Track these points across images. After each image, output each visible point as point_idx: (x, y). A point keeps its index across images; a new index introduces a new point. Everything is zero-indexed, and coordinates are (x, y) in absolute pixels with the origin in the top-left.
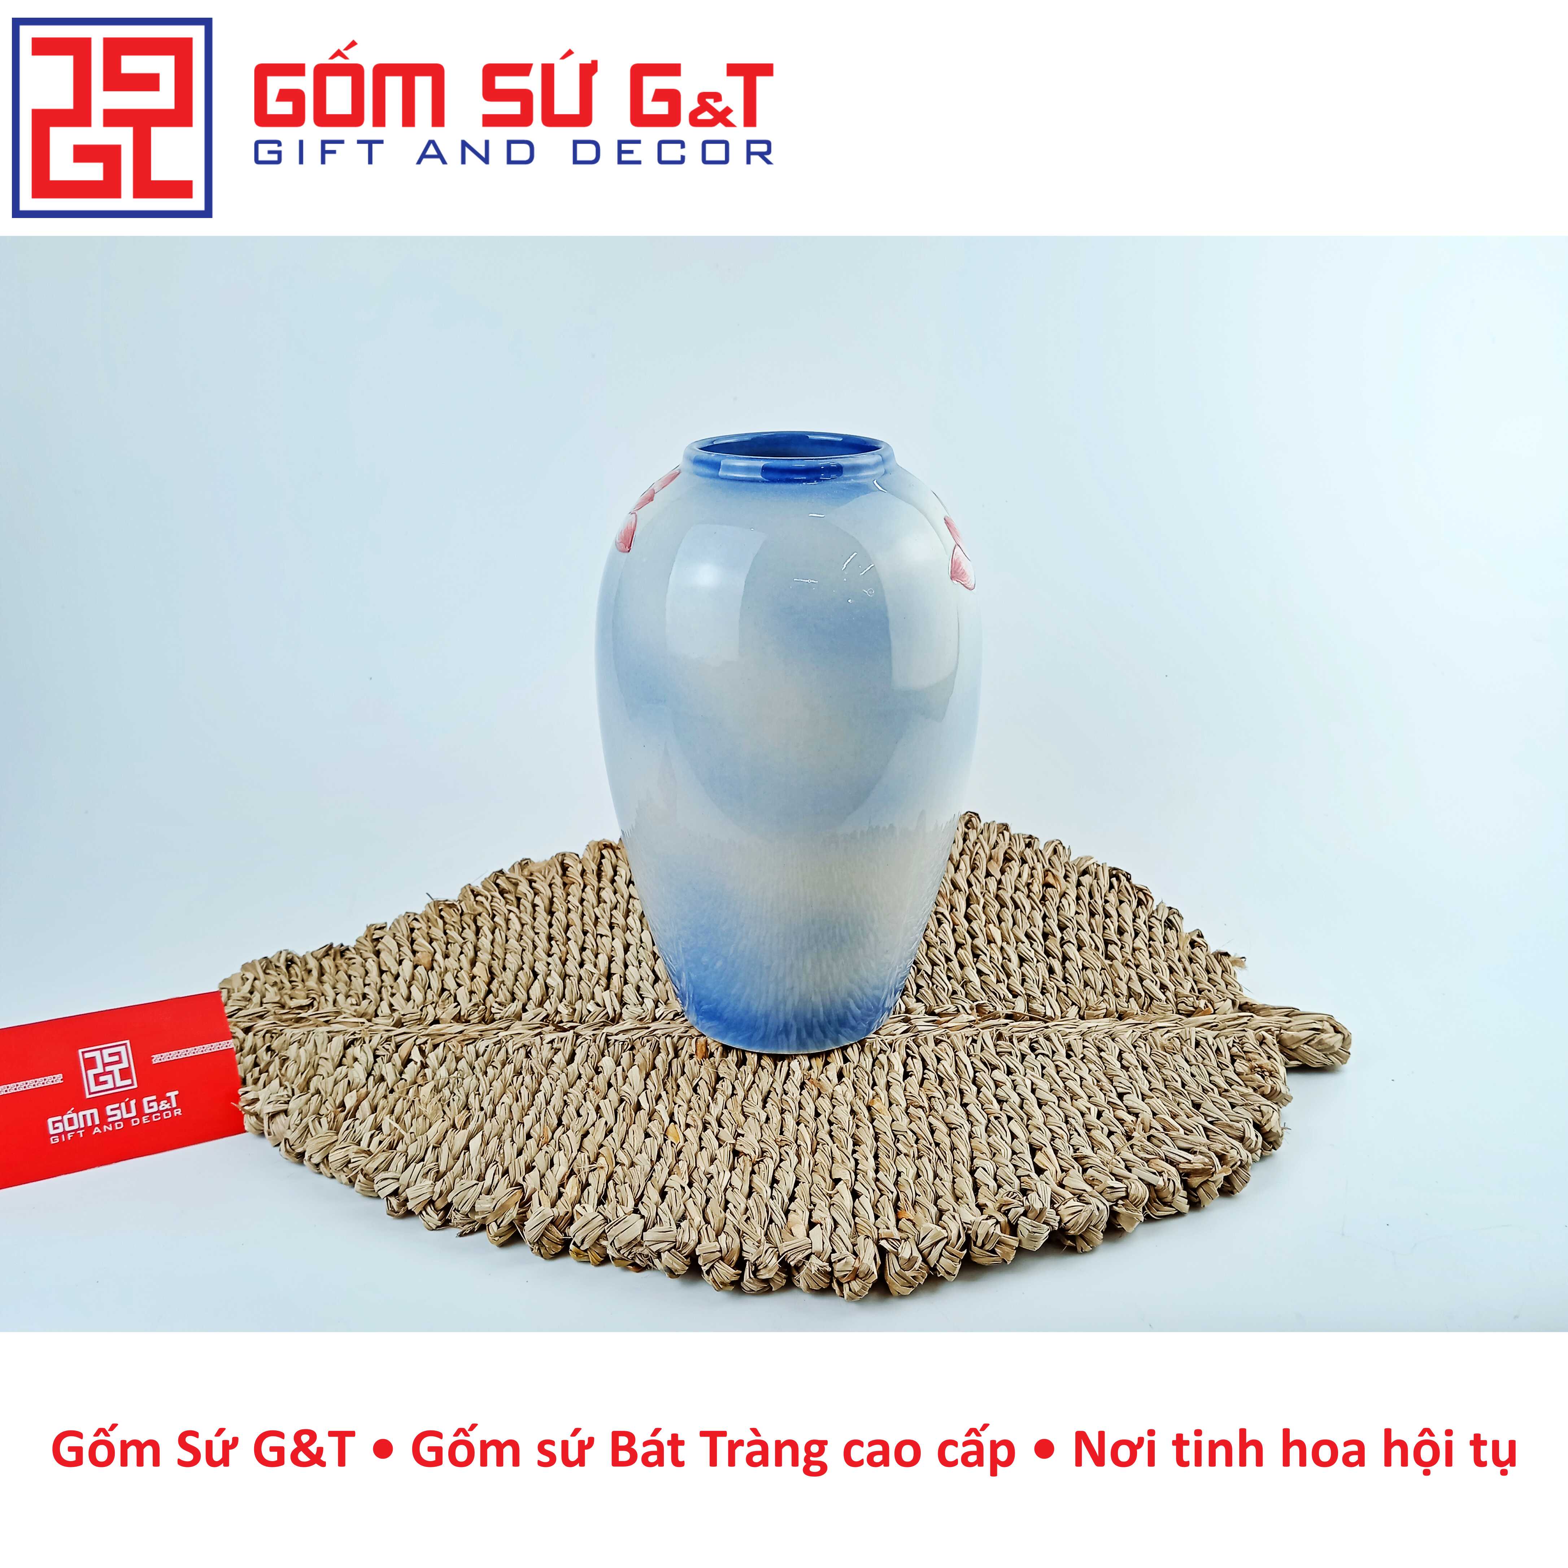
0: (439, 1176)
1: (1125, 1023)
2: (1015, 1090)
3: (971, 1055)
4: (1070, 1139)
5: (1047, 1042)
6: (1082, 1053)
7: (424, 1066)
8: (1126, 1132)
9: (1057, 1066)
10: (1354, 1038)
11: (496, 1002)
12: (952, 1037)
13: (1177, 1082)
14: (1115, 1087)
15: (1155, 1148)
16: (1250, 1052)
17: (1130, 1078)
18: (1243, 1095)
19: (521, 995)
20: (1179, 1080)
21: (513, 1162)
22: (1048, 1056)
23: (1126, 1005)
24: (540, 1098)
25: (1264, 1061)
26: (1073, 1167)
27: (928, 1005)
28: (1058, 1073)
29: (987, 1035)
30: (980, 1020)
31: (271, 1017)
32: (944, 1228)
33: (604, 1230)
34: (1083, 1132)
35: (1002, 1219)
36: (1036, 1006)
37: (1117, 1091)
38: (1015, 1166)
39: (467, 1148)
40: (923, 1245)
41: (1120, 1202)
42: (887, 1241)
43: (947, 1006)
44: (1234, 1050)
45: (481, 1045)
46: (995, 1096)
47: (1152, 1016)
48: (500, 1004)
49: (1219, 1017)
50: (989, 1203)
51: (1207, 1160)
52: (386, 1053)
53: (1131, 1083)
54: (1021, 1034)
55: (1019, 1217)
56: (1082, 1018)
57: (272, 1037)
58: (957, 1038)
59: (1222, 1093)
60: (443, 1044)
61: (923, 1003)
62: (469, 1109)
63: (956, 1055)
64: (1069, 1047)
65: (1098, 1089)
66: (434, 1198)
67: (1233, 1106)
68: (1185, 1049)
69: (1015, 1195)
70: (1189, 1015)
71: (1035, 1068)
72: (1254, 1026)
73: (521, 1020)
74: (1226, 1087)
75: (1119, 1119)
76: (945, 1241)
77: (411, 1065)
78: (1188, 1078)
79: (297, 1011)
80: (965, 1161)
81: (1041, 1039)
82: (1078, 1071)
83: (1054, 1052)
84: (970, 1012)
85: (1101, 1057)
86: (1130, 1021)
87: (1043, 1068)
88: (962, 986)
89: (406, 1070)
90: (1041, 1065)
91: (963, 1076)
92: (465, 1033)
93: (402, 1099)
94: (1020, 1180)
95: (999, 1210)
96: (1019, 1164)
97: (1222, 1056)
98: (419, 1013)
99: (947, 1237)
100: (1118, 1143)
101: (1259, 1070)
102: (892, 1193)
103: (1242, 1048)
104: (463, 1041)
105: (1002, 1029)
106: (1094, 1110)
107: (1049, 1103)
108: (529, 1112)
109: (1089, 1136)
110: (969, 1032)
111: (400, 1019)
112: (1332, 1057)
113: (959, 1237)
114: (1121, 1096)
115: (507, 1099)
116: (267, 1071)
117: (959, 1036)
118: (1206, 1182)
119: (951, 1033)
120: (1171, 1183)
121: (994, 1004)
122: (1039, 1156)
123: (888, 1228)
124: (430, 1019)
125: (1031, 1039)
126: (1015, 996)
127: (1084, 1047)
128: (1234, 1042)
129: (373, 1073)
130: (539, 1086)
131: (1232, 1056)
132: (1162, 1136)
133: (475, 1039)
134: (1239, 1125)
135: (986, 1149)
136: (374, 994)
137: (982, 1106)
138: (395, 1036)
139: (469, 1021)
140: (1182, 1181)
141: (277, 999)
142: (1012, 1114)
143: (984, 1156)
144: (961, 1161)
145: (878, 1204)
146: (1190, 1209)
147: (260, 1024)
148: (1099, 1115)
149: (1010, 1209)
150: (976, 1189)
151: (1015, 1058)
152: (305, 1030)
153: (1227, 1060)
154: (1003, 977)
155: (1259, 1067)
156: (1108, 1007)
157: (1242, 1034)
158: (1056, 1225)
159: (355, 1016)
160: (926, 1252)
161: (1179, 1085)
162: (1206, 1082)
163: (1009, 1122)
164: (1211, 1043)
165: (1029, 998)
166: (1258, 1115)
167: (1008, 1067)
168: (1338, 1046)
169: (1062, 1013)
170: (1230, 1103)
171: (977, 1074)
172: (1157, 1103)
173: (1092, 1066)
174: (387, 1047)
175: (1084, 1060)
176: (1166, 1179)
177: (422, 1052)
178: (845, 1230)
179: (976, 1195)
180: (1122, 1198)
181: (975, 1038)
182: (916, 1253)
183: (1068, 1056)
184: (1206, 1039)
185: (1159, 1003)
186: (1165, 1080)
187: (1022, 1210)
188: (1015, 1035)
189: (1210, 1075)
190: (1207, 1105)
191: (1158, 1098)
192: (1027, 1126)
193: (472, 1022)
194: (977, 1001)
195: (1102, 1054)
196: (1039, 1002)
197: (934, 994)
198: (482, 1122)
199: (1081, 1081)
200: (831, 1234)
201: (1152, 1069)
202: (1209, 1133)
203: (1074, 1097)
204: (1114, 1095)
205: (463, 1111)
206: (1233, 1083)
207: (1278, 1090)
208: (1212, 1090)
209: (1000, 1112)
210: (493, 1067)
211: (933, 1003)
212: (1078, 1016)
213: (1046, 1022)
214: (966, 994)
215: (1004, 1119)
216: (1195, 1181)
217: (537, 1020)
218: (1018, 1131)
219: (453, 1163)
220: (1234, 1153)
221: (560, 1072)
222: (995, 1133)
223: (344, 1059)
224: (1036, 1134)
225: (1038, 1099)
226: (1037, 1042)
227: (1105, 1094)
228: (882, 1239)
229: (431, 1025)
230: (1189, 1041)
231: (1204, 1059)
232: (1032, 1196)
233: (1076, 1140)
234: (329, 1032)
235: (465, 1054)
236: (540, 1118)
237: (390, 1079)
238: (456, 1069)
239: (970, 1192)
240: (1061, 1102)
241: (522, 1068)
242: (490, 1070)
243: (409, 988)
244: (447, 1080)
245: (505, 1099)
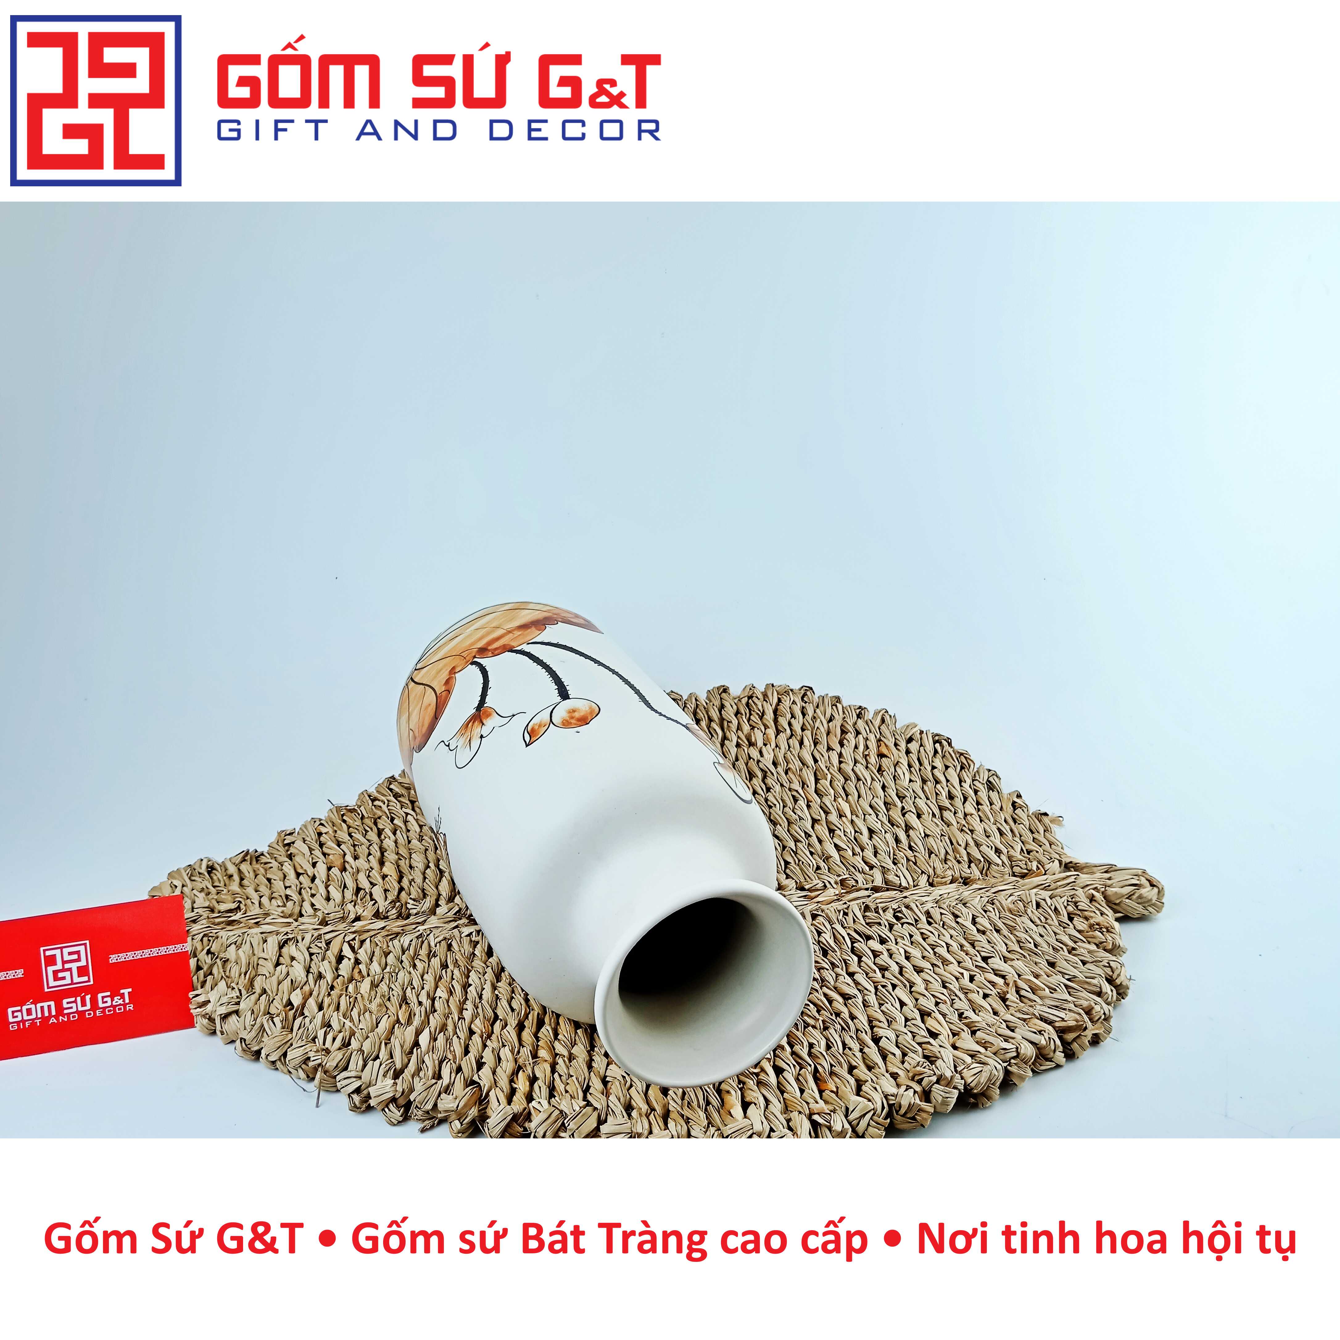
0: (397, 1075)
1: (971, 888)
2: (891, 957)
3: (846, 927)
4: (953, 1003)
5: (908, 911)
6: (941, 920)
7: (357, 962)
8: (998, 993)
9: (922, 934)
10: (1165, 889)
11: (410, 898)
12: (827, 911)
13: (1030, 943)
14: (978, 951)
15: (1030, 1009)
16: (1086, 911)
17: (989, 942)
18: (1090, 952)
19: (431, 890)
20: (1032, 941)
21: (464, 1059)
22: (912, 924)
23: (969, 871)
24: (472, 991)
25: (1099, 919)
26: (963, 1030)
27: (798, 882)
28: (924, 939)
29: (855, 906)
30: (846, 893)
31: (204, 921)
32: (869, 1100)
33: (563, 1121)
34: (962, 996)
35: (918, 1088)
36: (891, 877)
37: (981, 955)
38: (911, 1032)
39: (416, 1044)
40: (851, 1117)
41: (1013, 1061)
42: (819, 1115)
43: (815, 882)
44: (1070, 909)
45: (406, 940)
46: (875, 964)
47: (993, 880)
48: (414, 900)
49: (1050, 878)
50: (900, 1072)
51: (1078, 1017)
52: (320, 951)
53: (993, 947)
54: (884, 905)
55: (933, 1085)
56: (931, 885)
57: (209, 940)
58: (830, 910)
59: (1071, 951)
60: (368, 941)
61: (793, 879)
62: (407, 1003)
63: (832, 928)
64: (928, 914)
65: (963, 954)
66: (397, 1096)
67: (1084, 963)
68: (1029, 911)
69: (925, 1064)
70: (1023, 876)
71: (905, 937)
72: (1082, 885)
73: (434, 913)
74: (1071, 944)
75: (990, 982)
76: (872, 1112)
77: (345, 961)
78: (1038, 939)
79: (229, 915)
80: (867, 1031)
81: (904, 909)
82: (941, 936)
83: (916, 921)
84: (835, 886)
85: (957, 923)
86: (975, 886)
87: (911, 936)
88: (824, 861)
89: (340, 966)
90: (909, 934)
91: (843, 947)
92: (388, 928)
93: (344, 996)
94: (921, 1047)
95: (913, 1079)
96: (915, 1031)
97: (1061, 915)
98: (342, 912)
99: (874, 1109)
100: (995, 1006)
101: (1098, 927)
102: (810, 1066)
103: (1077, 907)
104: (387, 936)
105: (867, 901)
106: (966, 975)
107: (925, 970)
108: (465, 1006)
109: (969, 1000)
110: (839, 906)
111: (324, 918)
112: (1150, 909)
113: (883, 1108)
114: (985, 959)
115: (441, 993)
116: (211, 974)
117: (832, 909)
118: (1078, 1037)
119: (823, 907)
120: (1052, 1041)
121: (856, 878)
122: (930, 1022)
123: (817, 1102)
124: (352, 916)
125: (894, 910)
126: (871, 867)
127: (941, 914)
128: (1068, 901)
129: (311, 971)
130: (468, 979)
131: (1069, 914)
132: (1031, 995)
133: (397, 934)
134: (1095, 981)
135: (882, 1018)
136: (295, 894)
137: (867, 974)
138: (324, 934)
139: (387, 917)
140: (1060, 1037)
141: (207, 904)
142: (895, 981)
143: (881, 1024)
144: (863, 1031)
145: (800, 1078)
146: (1066, 1061)
147: (195, 928)
148: (972, 979)
149: (924, 1077)
150: (884, 1058)
151: (884, 928)
152: (239, 932)
153: (1066, 919)
154: (858, 850)
155: (1097, 924)
156: (954, 874)
157: (1073, 892)
158: (962, 1088)
159: (282, 917)
160: (855, 1123)
161: (1032, 946)
162: (1053, 941)
163: (893, 991)
164: (1049, 904)
165: (884, 871)
166: (1108, 971)
167: (880, 936)
168: (1155, 898)
169: (914, 881)
170: (1081, 961)
171: (855, 945)
172: (1019, 964)
173: (952, 932)
174: (319, 945)
175: (945, 927)
176: (1047, 1039)
177: (352, 948)
178: (776, 1106)
179: (885, 1064)
180: (1014, 1058)
181: (846, 911)
182: (847, 1126)
183: (929, 923)
184: (1044, 900)
185: (996, 867)
186: (1019, 942)
187: (934, 1079)
188: (880, 905)
189: (1055, 933)
190: (1061, 964)
191: (1018, 959)
192: (911, 992)
193: (390, 917)
194: (839, 876)
195: (958, 920)
196: (893, 873)
197: (801, 870)
198: (425, 1018)
199: (948, 948)
200: (765, 1111)
201: (1005, 931)
202: (1069, 990)
203: (945, 962)
204: (979, 959)
205: (404, 1006)
206: (1077, 940)
207: (1118, 945)
208: (1062, 948)
209: (884, 980)
210: (420, 960)
211: (803, 880)
212: (927, 883)
213: (901, 891)
214: (829, 868)
215: (890, 988)
216: (1070, 1037)
217: (451, 914)
218: (905, 999)
219: (407, 1060)
220: (1097, 1008)
221: (484, 965)
222: (884, 1001)
223: (281, 958)
224: (922, 1001)
225: (913, 966)
226: (899, 912)
227: (971, 958)
228: (815, 1114)
229: (353, 922)
230: (1030, 903)
231: (1046, 919)
232: (939, 1062)
233: (958, 1004)
234: (262, 933)
235: (391, 948)
236: (478, 1012)
237: (329, 976)
238: (386, 965)
239: (879, 1060)
240: (936, 969)
241: (446, 961)
242: (417, 962)
243: (327, 887)
244: (382, 975)
245: (439, 993)
